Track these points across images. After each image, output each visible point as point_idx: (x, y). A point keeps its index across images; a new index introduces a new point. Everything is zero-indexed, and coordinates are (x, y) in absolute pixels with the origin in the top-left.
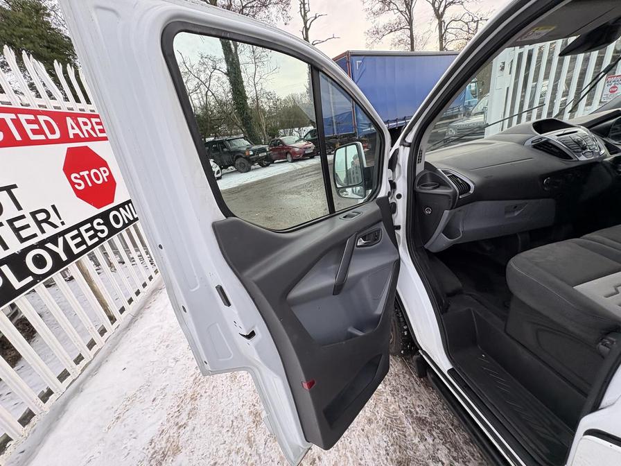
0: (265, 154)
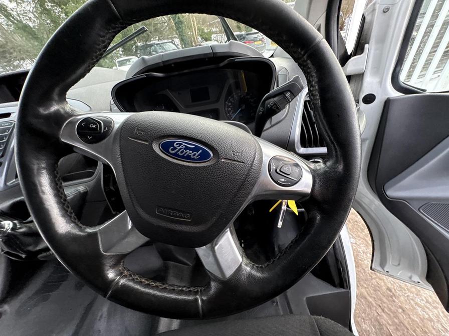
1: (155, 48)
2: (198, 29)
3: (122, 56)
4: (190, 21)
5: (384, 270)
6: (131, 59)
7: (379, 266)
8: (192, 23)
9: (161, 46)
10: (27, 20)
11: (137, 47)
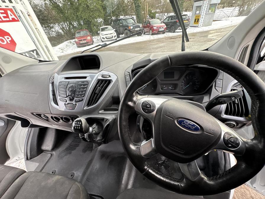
0: (139, 29)
1: (122, 22)
2: (149, 11)
3: (103, 25)
4: (145, 6)
5: (252, 186)
6: (108, 27)
7: (250, 183)
8: (146, 6)
9: (125, 20)
10: (59, 2)
11: (112, 20)
